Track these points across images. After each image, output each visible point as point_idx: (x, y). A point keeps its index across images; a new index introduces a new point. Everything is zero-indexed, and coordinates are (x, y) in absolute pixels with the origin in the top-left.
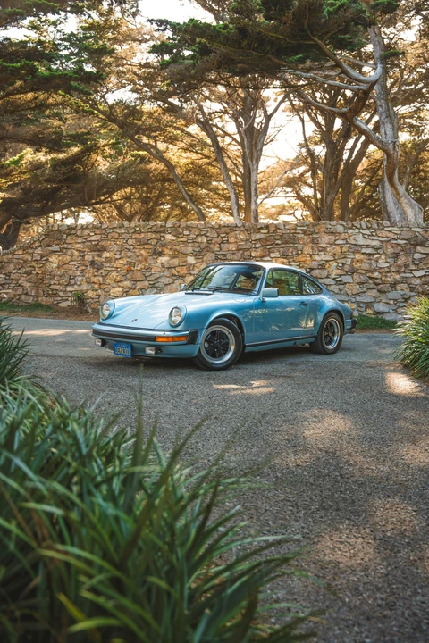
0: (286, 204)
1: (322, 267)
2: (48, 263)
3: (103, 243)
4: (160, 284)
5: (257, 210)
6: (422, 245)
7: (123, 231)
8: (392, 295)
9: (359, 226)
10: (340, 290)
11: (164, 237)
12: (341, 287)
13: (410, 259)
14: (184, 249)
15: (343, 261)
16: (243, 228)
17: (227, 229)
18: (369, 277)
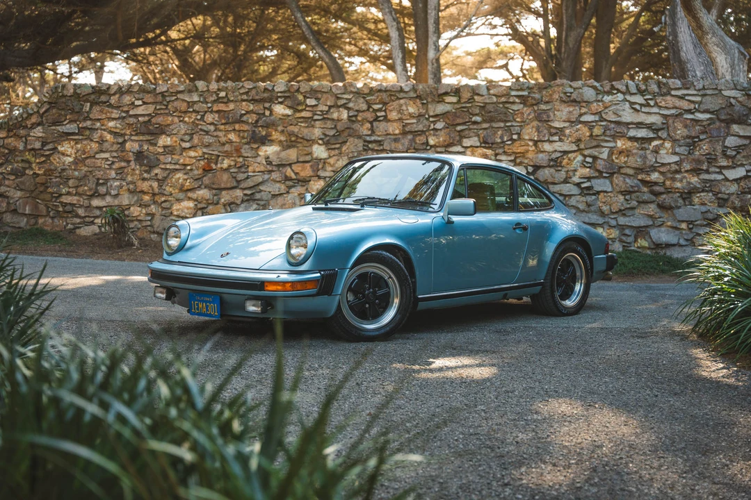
0: (493, 48)
1: (555, 163)
2: (56, 156)
3: (160, 119)
4: (264, 195)
5: (438, 60)
6: (741, 121)
7: (196, 98)
8: (683, 213)
9: (624, 89)
10: (589, 205)
11: (270, 109)
12: (590, 199)
13: (719, 148)
14: (306, 131)
15: (594, 152)
16: (412, 95)
17: (384, 96)
18: (642, 181)
